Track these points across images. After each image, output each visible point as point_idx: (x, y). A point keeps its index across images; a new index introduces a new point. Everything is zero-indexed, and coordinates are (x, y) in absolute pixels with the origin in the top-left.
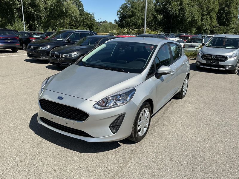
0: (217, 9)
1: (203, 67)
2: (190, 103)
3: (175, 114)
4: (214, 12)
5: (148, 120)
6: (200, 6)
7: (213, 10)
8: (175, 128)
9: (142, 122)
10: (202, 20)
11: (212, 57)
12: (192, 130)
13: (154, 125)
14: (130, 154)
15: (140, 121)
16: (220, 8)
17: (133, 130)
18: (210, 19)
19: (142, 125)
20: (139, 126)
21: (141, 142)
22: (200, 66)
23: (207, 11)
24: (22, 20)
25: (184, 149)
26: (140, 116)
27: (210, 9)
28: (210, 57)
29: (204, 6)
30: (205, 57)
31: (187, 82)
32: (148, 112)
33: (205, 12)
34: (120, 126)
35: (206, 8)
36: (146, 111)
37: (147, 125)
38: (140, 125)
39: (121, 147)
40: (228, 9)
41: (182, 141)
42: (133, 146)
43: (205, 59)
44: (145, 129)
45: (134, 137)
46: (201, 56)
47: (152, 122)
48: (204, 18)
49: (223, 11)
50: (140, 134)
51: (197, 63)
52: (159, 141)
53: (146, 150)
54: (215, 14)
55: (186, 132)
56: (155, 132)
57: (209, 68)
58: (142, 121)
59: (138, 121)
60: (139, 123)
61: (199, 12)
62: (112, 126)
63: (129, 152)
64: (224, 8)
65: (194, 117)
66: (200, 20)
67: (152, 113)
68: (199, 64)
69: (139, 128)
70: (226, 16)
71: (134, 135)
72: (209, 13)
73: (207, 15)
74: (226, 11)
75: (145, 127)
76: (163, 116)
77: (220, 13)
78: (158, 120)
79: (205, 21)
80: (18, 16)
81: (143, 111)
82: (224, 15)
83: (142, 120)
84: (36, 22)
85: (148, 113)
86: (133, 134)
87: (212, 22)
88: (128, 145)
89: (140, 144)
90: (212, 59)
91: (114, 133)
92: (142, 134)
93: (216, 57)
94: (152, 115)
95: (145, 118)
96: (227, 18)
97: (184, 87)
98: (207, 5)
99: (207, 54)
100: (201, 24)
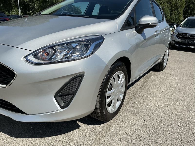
0: (184, 6)
1: (177, 45)
2: (171, 75)
3: (157, 86)
4: (181, 8)
5: (123, 90)
6: (169, 2)
7: (180, 6)
8: (159, 102)
9: (114, 92)
10: (171, 15)
11: (187, 36)
12: (181, 106)
13: (131, 99)
14: (92, 143)
15: (111, 89)
16: (186, 5)
17: (98, 103)
18: (177, 14)
19: (113, 97)
20: (108, 97)
21: (112, 121)
22: (175, 45)
23: (175, 7)
24: (18, 9)
25: (178, 135)
26: (111, 82)
27: (177, 5)
28: (185, 35)
29: (173, 3)
30: (181, 36)
31: (168, 52)
32: (123, 78)
33: (174, 8)
34: (73, 95)
35: (174, 5)
36: (121, 76)
37: (122, 97)
38: (110, 96)
39: (80, 128)
40: (193, 6)
41: (172, 121)
42: (99, 128)
43: (180, 38)
44: (118, 103)
45: (100, 114)
46: (176, 35)
47: (129, 94)
48: (172, 13)
49: (188, 7)
50: (110, 109)
51: (172, 42)
52: (138, 121)
53: (119, 137)
54: (182, 10)
55: (175, 109)
56: (132, 107)
57: (184, 46)
58: (113, 90)
59: (106, 89)
60: (108, 93)
61: (168, 8)
62: (60, 96)
63: (92, 138)
64: (190, 5)
65: (181, 90)
66: (169, 15)
67: (129, 81)
68: (174, 43)
69: (108, 101)
70: (191, 12)
71: (101, 112)
72: (177, 9)
73: (175, 10)
74: (191, 7)
75: (118, 100)
76: (142, 88)
77: (186, 9)
78: (136, 92)
79: (173, 16)
80: (15, 5)
81: (115, 76)
82: (190, 11)
83: (114, 88)
84: (30, 12)
85: (124, 80)
86: (99, 110)
87: (179, 16)
88: (92, 126)
89: (110, 126)
90: (187, 38)
91: (62, 108)
92: (114, 111)
93: (191, 36)
94: (128, 85)
95: (118, 86)
96: (191, 13)
97: (165, 58)
98: (175, 2)
99: (183, 33)
100: (170, 18)
